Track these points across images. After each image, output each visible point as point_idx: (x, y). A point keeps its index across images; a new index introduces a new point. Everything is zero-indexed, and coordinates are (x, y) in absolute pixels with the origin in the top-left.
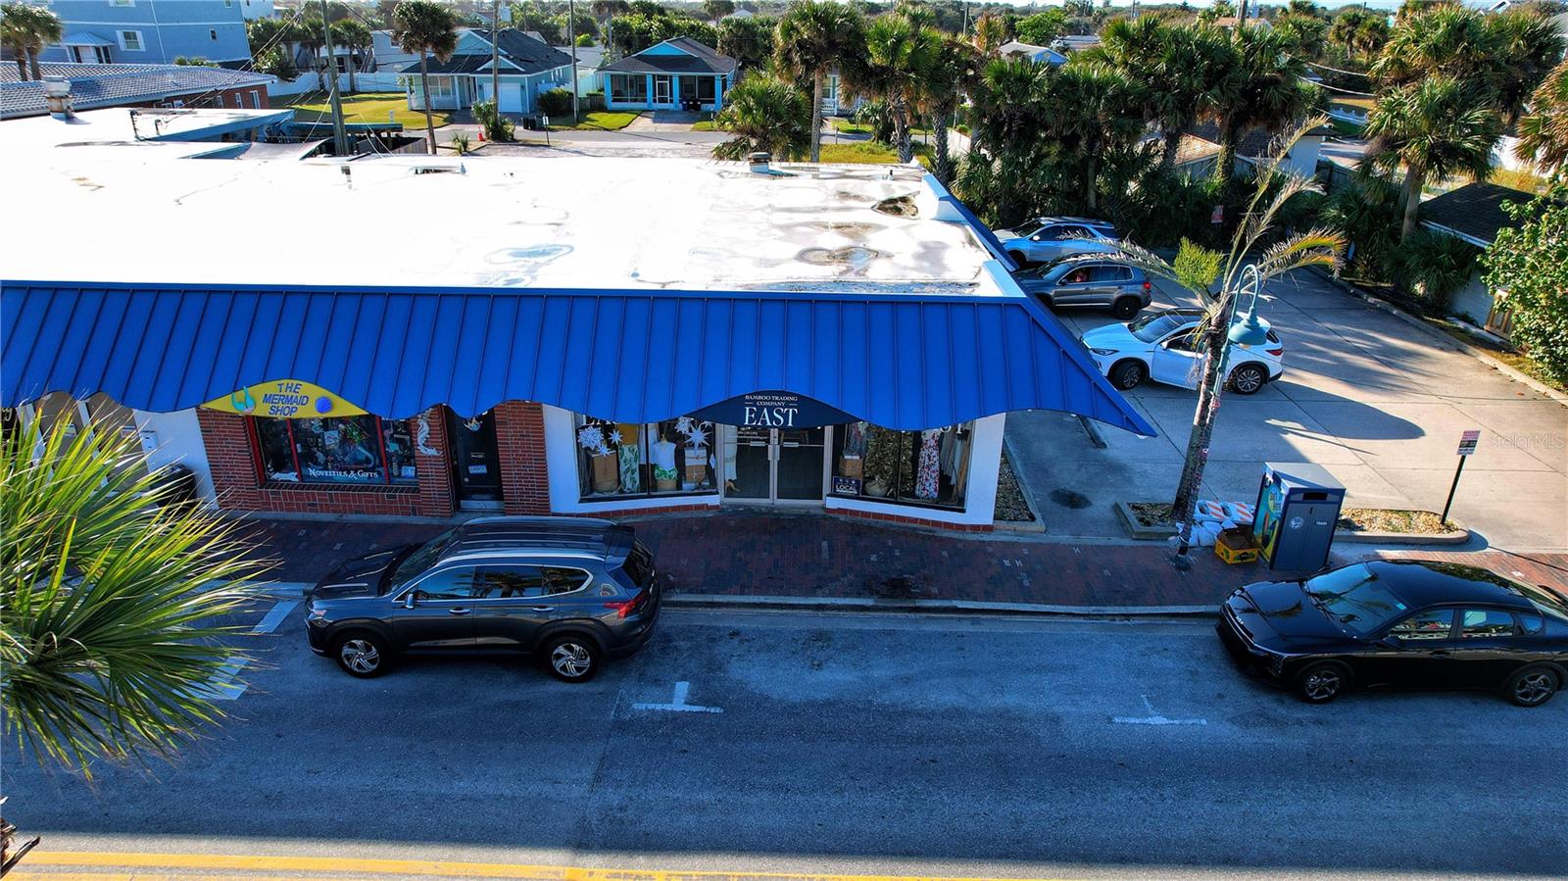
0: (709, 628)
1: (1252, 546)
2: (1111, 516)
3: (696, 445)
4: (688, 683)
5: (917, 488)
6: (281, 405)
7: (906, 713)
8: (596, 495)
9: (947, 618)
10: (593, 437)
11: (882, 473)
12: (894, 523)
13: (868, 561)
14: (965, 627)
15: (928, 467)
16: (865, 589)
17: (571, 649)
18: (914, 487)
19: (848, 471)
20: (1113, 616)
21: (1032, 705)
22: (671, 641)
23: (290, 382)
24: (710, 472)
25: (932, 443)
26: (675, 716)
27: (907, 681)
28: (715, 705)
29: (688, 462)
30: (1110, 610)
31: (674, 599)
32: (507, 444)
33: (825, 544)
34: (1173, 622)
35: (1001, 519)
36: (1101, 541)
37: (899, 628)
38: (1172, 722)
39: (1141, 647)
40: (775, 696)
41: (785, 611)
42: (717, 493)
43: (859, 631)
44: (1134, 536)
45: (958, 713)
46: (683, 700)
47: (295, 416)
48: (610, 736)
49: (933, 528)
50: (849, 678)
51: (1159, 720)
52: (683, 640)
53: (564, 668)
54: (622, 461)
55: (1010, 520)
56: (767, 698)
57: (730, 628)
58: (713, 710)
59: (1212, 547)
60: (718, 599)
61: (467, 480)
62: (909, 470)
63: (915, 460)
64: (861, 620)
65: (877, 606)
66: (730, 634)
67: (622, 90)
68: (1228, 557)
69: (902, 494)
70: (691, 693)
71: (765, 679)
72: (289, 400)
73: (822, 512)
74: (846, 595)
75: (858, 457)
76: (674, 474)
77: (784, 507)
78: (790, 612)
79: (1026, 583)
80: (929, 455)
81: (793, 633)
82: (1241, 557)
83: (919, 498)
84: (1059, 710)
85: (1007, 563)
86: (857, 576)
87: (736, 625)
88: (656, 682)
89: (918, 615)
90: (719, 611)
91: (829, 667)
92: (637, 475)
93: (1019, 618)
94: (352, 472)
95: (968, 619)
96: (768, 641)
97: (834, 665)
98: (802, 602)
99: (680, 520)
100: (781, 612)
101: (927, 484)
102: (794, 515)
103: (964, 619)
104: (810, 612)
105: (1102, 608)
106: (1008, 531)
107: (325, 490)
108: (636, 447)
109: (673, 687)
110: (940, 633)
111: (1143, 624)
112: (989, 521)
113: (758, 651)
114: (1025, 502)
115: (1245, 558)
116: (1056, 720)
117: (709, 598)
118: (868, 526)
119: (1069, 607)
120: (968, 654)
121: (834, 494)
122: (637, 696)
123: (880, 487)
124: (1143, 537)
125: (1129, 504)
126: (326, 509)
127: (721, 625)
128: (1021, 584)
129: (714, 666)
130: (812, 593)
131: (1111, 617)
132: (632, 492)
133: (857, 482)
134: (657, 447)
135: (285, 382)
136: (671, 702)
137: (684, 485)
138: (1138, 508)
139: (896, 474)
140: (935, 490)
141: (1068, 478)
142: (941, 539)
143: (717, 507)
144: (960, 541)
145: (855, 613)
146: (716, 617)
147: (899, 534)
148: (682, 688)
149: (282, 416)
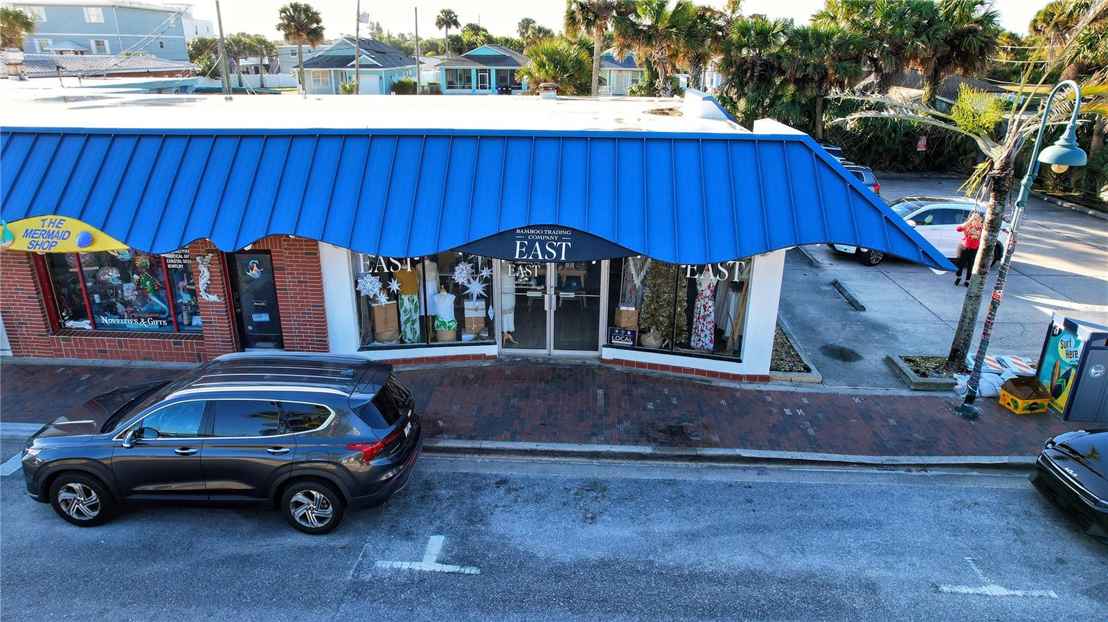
0: (475, 475)
1: (1040, 396)
2: (884, 368)
3: (475, 297)
4: (443, 538)
5: (693, 339)
6: (41, 240)
7: (694, 577)
8: (376, 344)
9: (730, 468)
10: (371, 285)
11: (657, 324)
12: (670, 373)
13: (645, 409)
14: (751, 477)
15: (704, 317)
16: (642, 436)
17: (311, 497)
18: (689, 338)
19: (624, 322)
20: (909, 467)
21: (841, 568)
22: (431, 489)
23: (54, 217)
24: (489, 324)
25: (708, 293)
26: (423, 577)
27: (693, 537)
28: (471, 564)
29: (468, 314)
30: (904, 459)
31: (442, 444)
32: (286, 290)
33: (600, 392)
34: (975, 473)
35: (777, 370)
36: (880, 392)
37: (680, 477)
38: (1012, 592)
39: (949, 501)
40: (541, 555)
41: (557, 459)
42: (495, 343)
43: (636, 481)
44: (912, 387)
45: (753, 578)
46: (435, 558)
47: (54, 250)
48: (342, 601)
49: (710, 379)
50: (627, 533)
51: (995, 590)
52: (445, 488)
53: (304, 517)
54: (402, 311)
55: (785, 371)
56: (532, 557)
57: (496, 476)
58: (467, 571)
59: (995, 398)
60: (487, 445)
61: (250, 328)
62: (683, 321)
63: (690, 310)
64: (639, 469)
65: (655, 454)
66: (497, 483)
67: (455, 81)
68: (1016, 407)
69: (677, 345)
70: (446, 550)
71: (531, 533)
72: (50, 235)
73: (598, 363)
74: (623, 442)
75: (633, 309)
76: (454, 325)
77: (560, 358)
78: (563, 459)
79: (811, 431)
80: (706, 305)
81: (566, 482)
82: (1031, 408)
83: (693, 349)
84: (872, 574)
85: (788, 412)
86: (633, 423)
87: (504, 472)
88: (408, 535)
89: (699, 464)
90: (487, 458)
91: (603, 521)
92: (417, 326)
93: (807, 468)
94: (142, 320)
95: (753, 469)
96: (538, 490)
97: (610, 519)
98: (575, 450)
99: (457, 369)
100: (553, 459)
101: (703, 335)
102: (570, 366)
103: (749, 468)
104: (583, 460)
105: (895, 458)
106: (783, 383)
107: (115, 337)
108: (416, 297)
109: (427, 539)
110: (725, 484)
111: (944, 475)
112: (766, 371)
113: (526, 501)
114: (798, 355)
115: (1034, 409)
116: (871, 587)
117: (476, 444)
118: (644, 375)
119: (860, 456)
120: (758, 507)
121: (610, 345)
122: (383, 551)
123: (655, 339)
124: (921, 388)
125: (901, 357)
126: (115, 355)
127: (488, 473)
128: (805, 432)
129: (475, 517)
130: (587, 440)
131: (906, 468)
132: (413, 342)
133: (633, 333)
134: (436, 298)
135: (49, 217)
136: (421, 560)
137: (463, 337)
138: (910, 361)
139: (672, 325)
140: (711, 341)
141: (837, 335)
142: (718, 389)
143: (493, 357)
144: (737, 390)
145: (632, 462)
146: (483, 465)
147: (676, 383)
148: (436, 543)
149: (41, 250)
